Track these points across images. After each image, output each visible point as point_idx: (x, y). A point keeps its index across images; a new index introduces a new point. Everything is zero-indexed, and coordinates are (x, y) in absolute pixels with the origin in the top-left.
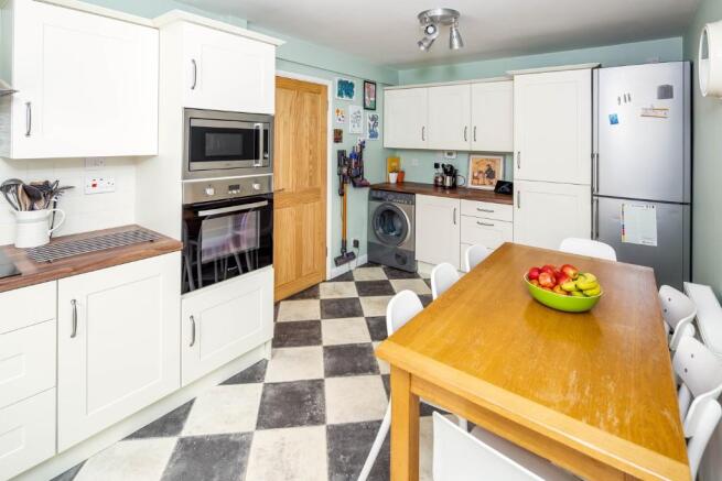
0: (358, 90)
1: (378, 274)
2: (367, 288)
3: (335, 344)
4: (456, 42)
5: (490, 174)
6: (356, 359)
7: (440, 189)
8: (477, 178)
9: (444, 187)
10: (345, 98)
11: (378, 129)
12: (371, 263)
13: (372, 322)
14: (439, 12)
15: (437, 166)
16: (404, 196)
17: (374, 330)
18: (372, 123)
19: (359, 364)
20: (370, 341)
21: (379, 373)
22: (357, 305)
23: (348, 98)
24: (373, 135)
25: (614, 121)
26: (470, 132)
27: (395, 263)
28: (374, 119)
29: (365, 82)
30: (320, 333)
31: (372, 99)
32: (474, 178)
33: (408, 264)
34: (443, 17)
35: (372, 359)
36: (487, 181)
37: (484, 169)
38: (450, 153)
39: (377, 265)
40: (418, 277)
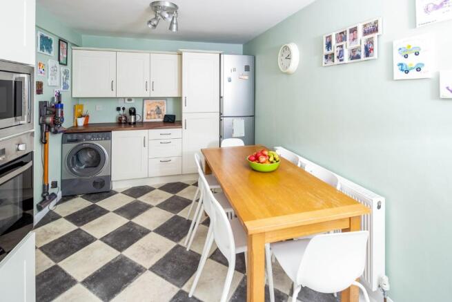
0: (55, 45)
1: (80, 204)
2: (79, 218)
3: (90, 273)
4: (174, 26)
5: (159, 111)
6: (119, 272)
7: (123, 125)
8: (150, 115)
9: (130, 124)
10: (46, 52)
11: (69, 82)
12: (66, 198)
13: (108, 240)
14: (167, 4)
15: (118, 109)
16: (100, 135)
17: (115, 244)
18: (65, 77)
19: (126, 274)
20: (119, 253)
21: (146, 270)
22: (83, 234)
23: (47, 53)
24: (66, 87)
25: (230, 80)
26: (150, 85)
27: (94, 190)
28: (66, 73)
29: (60, 40)
30: (66, 274)
31: (65, 56)
32: (148, 115)
33: (106, 185)
34: (168, 8)
35: (133, 264)
36: (157, 116)
37: (154, 108)
38: (130, 99)
39: (73, 196)
40: (116, 193)
